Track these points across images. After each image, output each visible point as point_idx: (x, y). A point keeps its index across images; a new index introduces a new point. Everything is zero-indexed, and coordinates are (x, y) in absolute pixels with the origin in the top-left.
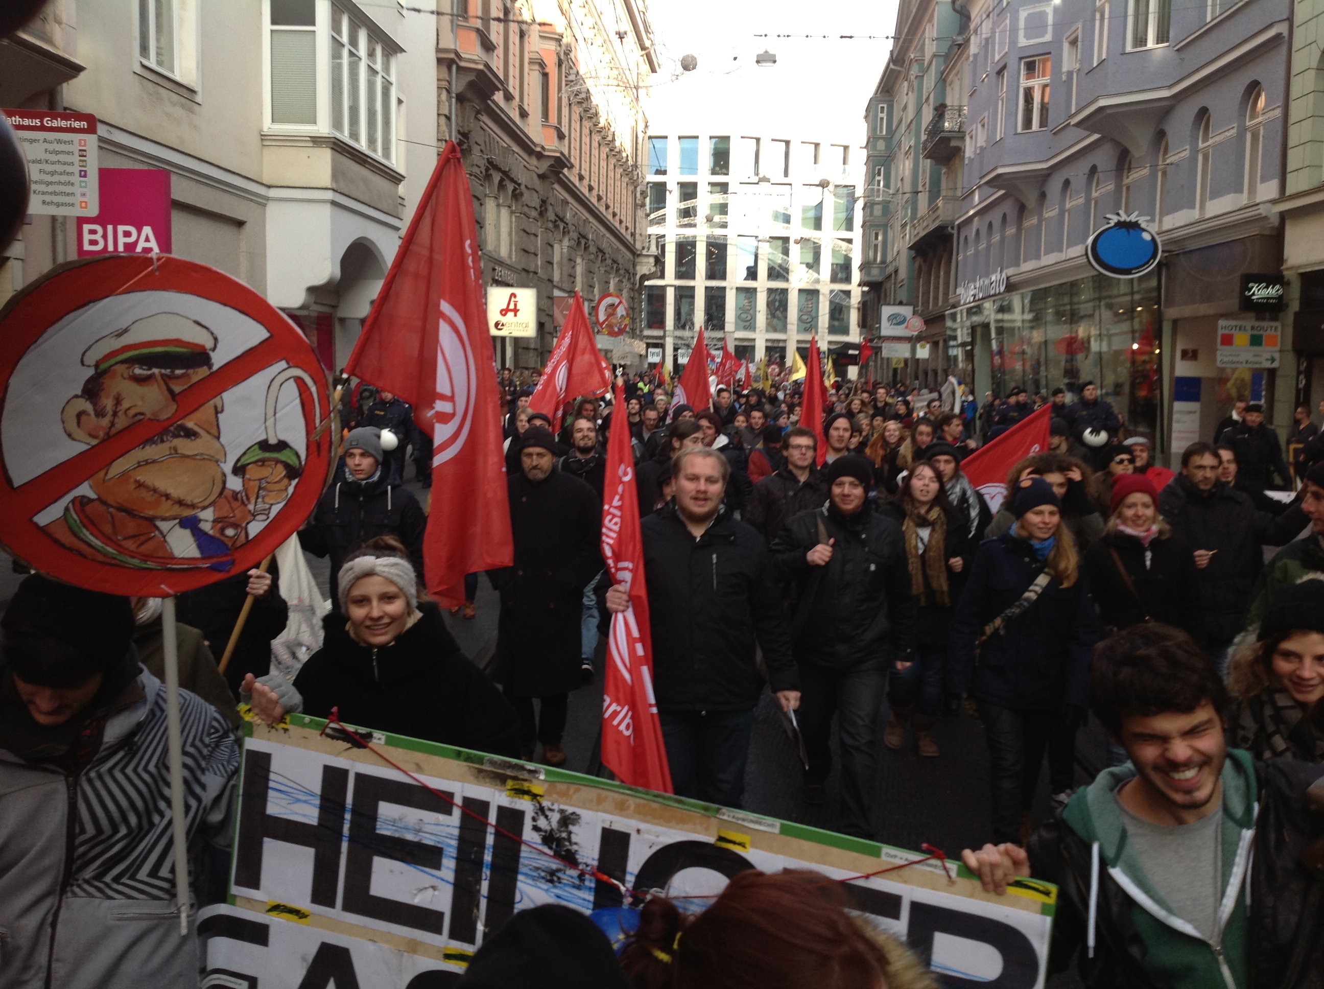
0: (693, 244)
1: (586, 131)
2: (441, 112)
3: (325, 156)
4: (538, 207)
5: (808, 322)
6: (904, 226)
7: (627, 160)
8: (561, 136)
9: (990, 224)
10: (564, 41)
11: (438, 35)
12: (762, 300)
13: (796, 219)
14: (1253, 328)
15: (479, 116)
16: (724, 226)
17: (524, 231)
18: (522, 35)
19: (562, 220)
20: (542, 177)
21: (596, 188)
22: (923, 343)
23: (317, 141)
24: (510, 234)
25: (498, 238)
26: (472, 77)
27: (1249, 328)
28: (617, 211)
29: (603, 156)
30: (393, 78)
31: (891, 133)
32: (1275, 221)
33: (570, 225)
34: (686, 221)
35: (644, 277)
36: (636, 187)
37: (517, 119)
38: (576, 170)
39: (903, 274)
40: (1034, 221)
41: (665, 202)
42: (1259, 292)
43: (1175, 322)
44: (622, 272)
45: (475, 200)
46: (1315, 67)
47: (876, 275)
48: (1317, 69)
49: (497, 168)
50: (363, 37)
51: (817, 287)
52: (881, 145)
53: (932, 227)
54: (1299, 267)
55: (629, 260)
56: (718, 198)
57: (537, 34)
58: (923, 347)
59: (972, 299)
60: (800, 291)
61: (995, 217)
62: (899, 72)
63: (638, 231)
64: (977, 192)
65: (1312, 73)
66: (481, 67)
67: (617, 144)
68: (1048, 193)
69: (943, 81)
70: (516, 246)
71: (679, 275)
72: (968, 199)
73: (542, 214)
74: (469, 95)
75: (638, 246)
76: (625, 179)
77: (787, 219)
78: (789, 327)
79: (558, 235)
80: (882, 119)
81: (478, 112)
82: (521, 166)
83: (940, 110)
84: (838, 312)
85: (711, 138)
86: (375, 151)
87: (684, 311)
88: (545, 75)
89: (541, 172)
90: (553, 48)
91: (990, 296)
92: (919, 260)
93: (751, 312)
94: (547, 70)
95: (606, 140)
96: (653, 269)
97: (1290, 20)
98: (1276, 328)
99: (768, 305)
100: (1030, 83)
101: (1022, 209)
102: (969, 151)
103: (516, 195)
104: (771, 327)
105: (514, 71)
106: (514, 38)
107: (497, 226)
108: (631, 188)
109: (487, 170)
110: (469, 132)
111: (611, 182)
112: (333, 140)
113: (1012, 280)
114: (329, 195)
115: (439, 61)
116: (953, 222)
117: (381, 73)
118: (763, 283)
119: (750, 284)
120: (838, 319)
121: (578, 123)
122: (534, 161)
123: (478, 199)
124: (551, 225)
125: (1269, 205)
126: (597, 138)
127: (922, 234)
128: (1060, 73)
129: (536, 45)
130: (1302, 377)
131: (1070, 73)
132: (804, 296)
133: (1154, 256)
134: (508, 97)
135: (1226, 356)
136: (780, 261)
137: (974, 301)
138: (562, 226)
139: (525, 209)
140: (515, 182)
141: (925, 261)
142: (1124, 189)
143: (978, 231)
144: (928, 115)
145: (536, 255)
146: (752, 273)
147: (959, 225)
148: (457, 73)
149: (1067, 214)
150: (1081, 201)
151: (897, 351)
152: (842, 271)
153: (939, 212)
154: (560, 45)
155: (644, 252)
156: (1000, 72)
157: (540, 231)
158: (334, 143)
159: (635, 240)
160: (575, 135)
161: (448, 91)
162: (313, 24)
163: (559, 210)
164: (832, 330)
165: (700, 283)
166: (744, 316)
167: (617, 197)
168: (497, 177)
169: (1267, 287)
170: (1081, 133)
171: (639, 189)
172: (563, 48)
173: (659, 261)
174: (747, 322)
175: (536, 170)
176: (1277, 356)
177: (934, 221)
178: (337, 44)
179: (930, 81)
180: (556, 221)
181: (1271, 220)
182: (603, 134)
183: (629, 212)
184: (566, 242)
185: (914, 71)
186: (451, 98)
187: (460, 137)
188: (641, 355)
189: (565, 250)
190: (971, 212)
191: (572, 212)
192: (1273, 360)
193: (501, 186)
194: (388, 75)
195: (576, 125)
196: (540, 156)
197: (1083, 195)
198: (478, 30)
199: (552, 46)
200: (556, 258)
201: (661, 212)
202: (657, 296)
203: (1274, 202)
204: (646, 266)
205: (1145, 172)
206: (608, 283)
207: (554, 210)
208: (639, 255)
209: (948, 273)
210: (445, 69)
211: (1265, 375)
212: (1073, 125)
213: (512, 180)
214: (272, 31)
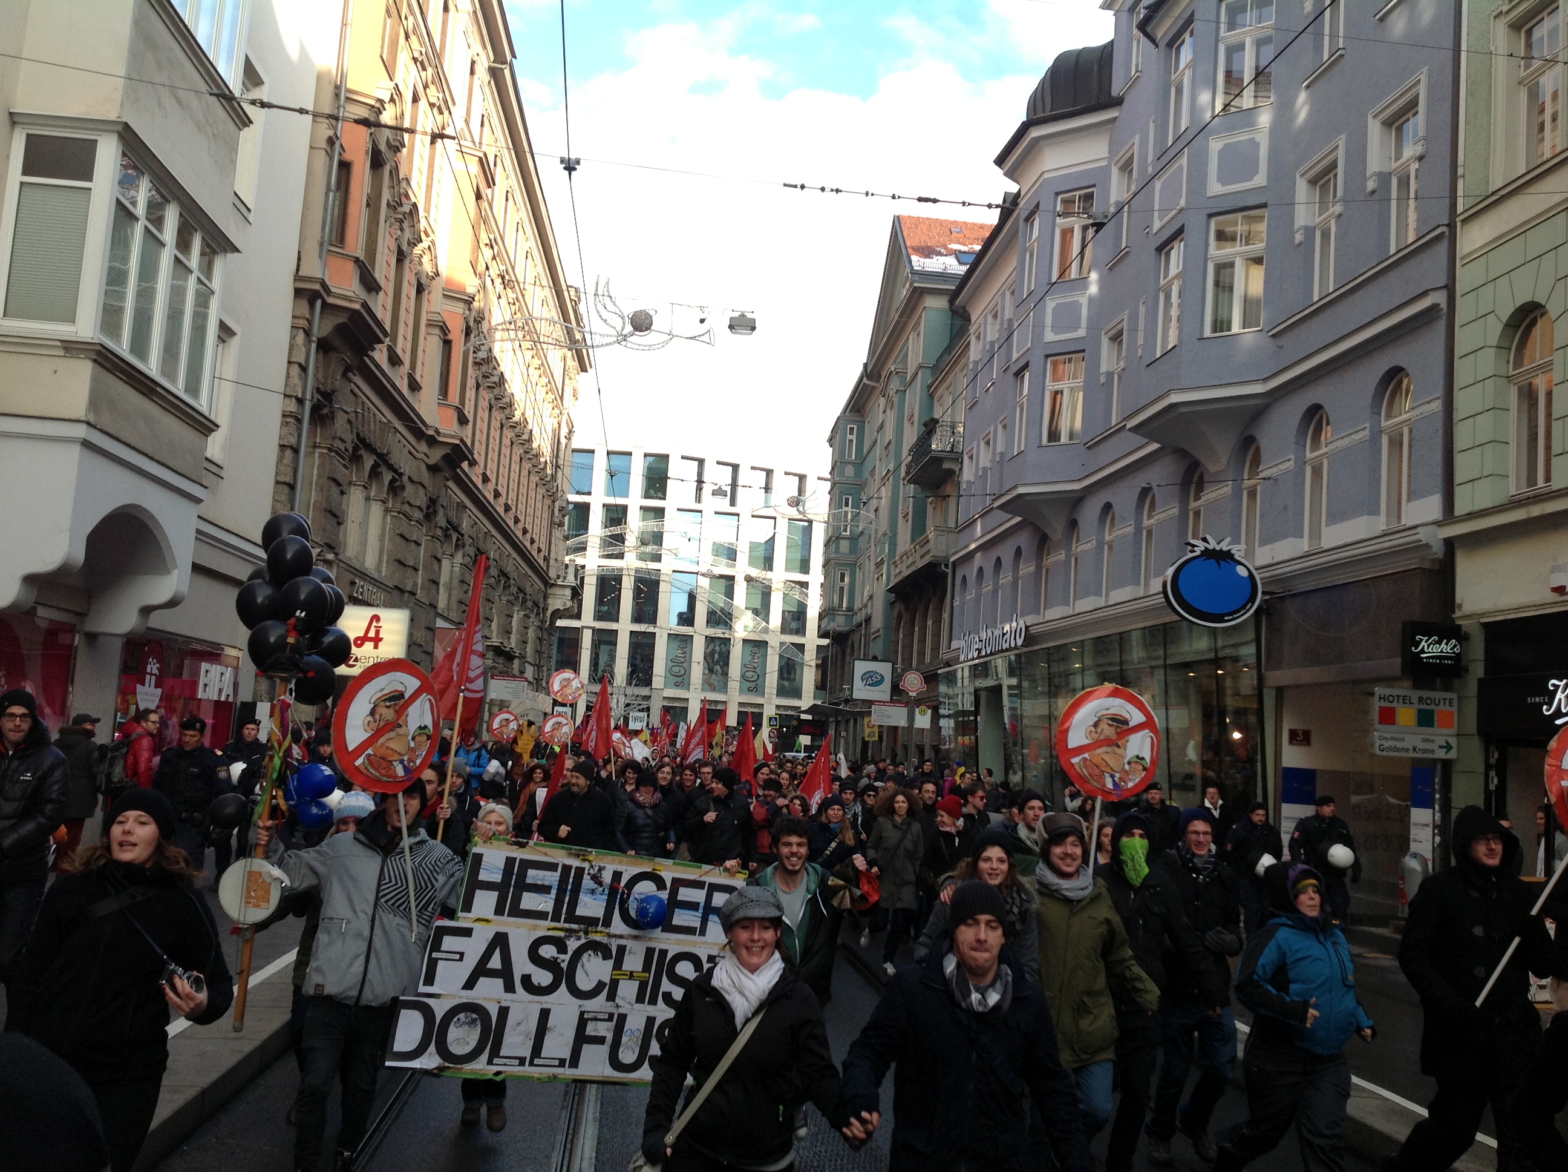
0: (619, 579)
1: (496, 424)
2: (293, 359)
3: (83, 371)
4: (424, 507)
5: (753, 683)
6: (879, 565)
7: (545, 467)
8: (463, 420)
9: (999, 560)
10: (476, 304)
11: (299, 259)
12: (699, 648)
13: (743, 557)
14: (1420, 700)
15: (350, 374)
16: (657, 558)
17: (402, 536)
18: (420, 289)
19: (456, 529)
20: (433, 469)
21: (504, 494)
22: (923, 707)
23: (71, 348)
24: (382, 539)
25: (364, 543)
26: (342, 319)
27: (1415, 700)
28: (529, 527)
29: (516, 458)
30: (216, 284)
31: (861, 460)
32: (1438, 550)
33: (466, 537)
34: (610, 550)
35: (558, 614)
36: (554, 502)
37: (405, 391)
38: (479, 469)
39: (877, 623)
40: (1061, 556)
41: (587, 529)
42: (1431, 648)
43: (1280, 691)
44: (529, 604)
45: (333, 485)
46: (1495, 344)
47: (839, 624)
48: (1497, 347)
49: (370, 448)
50: (172, 217)
51: (765, 637)
52: (849, 471)
53: (920, 564)
54: (1482, 615)
55: (540, 590)
56: (652, 525)
57: (440, 292)
58: (923, 713)
59: (975, 655)
60: (745, 641)
61: (1006, 551)
62: (874, 387)
63: (553, 555)
64: (979, 522)
65: (1492, 352)
66: (357, 306)
67: (535, 445)
68: (1080, 521)
69: (930, 395)
70: (389, 556)
71: (599, 616)
72: (966, 531)
73: (429, 516)
74: (337, 343)
75: (552, 573)
76: (542, 491)
77: (731, 554)
78: (730, 684)
79: (449, 548)
80: (851, 441)
81: (348, 369)
82: (406, 451)
83: (930, 426)
84: (789, 669)
85: (646, 455)
86: (173, 379)
87: (603, 659)
88: (447, 343)
89: (431, 462)
90: (461, 311)
91: (1002, 651)
92: (899, 607)
93: (685, 665)
94: (450, 337)
95: (521, 437)
96: (569, 604)
97: (1450, 288)
98: (1451, 702)
99: (705, 658)
100: (1058, 386)
101: (1043, 543)
102: (968, 474)
103: (395, 488)
104: (708, 685)
105: (406, 331)
106: (409, 291)
107: (364, 524)
108: (548, 502)
109: (356, 448)
110: (334, 392)
111: (524, 490)
112: (98, 348)
113: (1033, 630)
114: (81, 431)
115: (298, 292)
116: (947, 558)
117: (196, 273)
118: (701, 629)
119: (685, 630)
120: (788, 679)
121: (487, 412)
122: (423, 447)
123: (339, 484)
124: (439, 532)
125: (1434, 527)
126: (509, 434)
127: (906, 573)
128: (1098, 375)
129: (435, 304)
130: (1492, 773)
131: (1110, 375)
132: (749, 648)
133: (1252, 599)
134: (395, 360)
135: (1386, 739)
136: (722, 605)
137: (979, 657)
138: (455, 536)
139: (406, 508)
140: (395, 471)
141: (907, 609)
142: (1191, 514)
143: (981, 569)
144: (911, 437)
145: (416, 570)
146: (686, 619)
147: (954, 562)
148: (322, 312)
149: (1106, 547)
150: (1130, 530)
151: (889, 717)
152: (795, 619)
153: (931, 545)
154: (470, 309)
155: (559, 582)
156: (1019, 374)
157: (424, 540)
158: (99, 353)
159: (548, 566)
160: (482, 425)
161: (308, 333)
162: (89, 178)
163: (452, 514)
164: (781, 692)
165: (625, 626)
166: (676, 669)
167: (530, 511)
168: (369, 461)
169: (1439, 642)
170: (1138, 439)
171: (557, 504)
172: (474, 314)
173: (577, 593)
174: (681, 678)
175: (425, 459)
176: (1453, 742)
177: (922, 557)
178: (123, 214)
179: (914, 398)
180: (447, 529)
181: (1435, 550)
182: (517, 430)
183: (544, 531)
184: (459, 558)
185: (895, 384)
186: (310, 342)
187: (317, 396)
188: (546, 714)
189: (457, 569)
190: (973, 546)
191: (470, 521)
192: (1448, 747)
193: (375, 473)
194: (209, 278)
195: (483, 414)
196: (432, 441)
197: (1132, 522)
198: (357, 260)
199: (459, 308)
200: (444, 578)
201: (581, 538)
202: (570, 640)
203: (1438, 524)
204: (560, 600)
205: (1226, 489)
206: (510, 616)
207: (445, 515)
208: (553, 585)
209: (938, 621)
210: (304, 304)
211: (1439, 767)
212: (1130, 430)
213: (391, 467)
214: (22, 183)
